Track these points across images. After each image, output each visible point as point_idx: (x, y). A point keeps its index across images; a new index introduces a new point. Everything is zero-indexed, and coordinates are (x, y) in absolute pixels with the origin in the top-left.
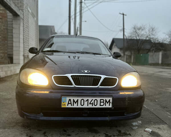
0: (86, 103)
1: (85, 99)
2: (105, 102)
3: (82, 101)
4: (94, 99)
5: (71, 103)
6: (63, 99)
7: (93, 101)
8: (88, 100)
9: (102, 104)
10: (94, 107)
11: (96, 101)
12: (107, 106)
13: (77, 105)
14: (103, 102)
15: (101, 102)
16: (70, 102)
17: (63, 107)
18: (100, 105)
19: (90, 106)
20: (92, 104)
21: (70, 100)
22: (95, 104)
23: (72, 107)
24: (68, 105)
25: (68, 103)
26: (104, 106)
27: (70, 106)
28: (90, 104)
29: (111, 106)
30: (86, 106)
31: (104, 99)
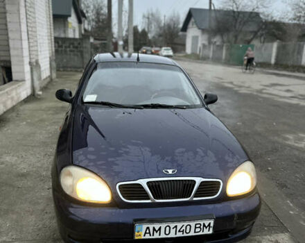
0: (173, 231)
1: (172, 225)
2: (202, 227)
3: (168, 228)
4: (186, 224)
5: (149, 233)
6: (138, 227)
7: (184, 228)
8: (176, 227)
9: (198, 230)
10: (185, 235)
11: (188, 227)
12: (206, 232)
13: (160, 235)
14: (200, 227)
15: (196, 228)
16: (148, 231)
17: (136, 238)
18: (195, 232)
19: (179, 235)
20: (183, 231)
21: (148, 228)
22: (188, 231)
23: (152, 237)
24: (144, 236)
25: (146, 233)
26: (201, 233)
27: (147, 236)
28: (179, 231)
29: (211, 232)
30: (172, 235)
31: (202, 223)
